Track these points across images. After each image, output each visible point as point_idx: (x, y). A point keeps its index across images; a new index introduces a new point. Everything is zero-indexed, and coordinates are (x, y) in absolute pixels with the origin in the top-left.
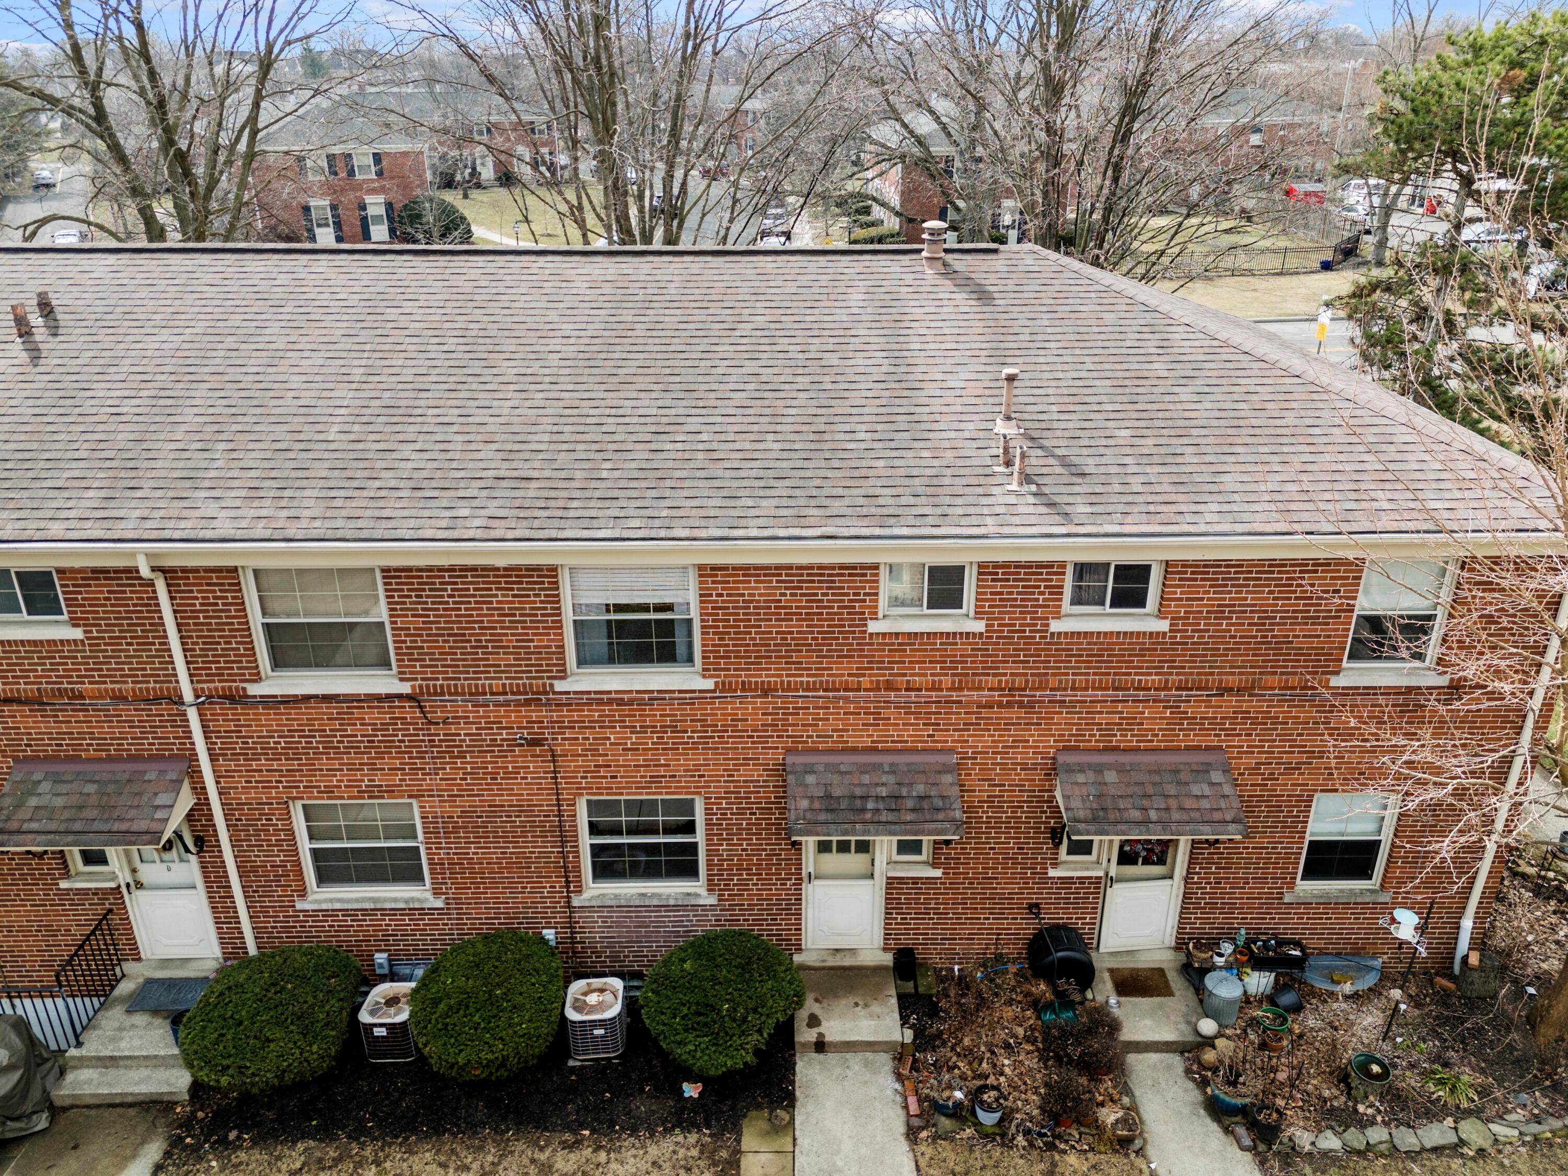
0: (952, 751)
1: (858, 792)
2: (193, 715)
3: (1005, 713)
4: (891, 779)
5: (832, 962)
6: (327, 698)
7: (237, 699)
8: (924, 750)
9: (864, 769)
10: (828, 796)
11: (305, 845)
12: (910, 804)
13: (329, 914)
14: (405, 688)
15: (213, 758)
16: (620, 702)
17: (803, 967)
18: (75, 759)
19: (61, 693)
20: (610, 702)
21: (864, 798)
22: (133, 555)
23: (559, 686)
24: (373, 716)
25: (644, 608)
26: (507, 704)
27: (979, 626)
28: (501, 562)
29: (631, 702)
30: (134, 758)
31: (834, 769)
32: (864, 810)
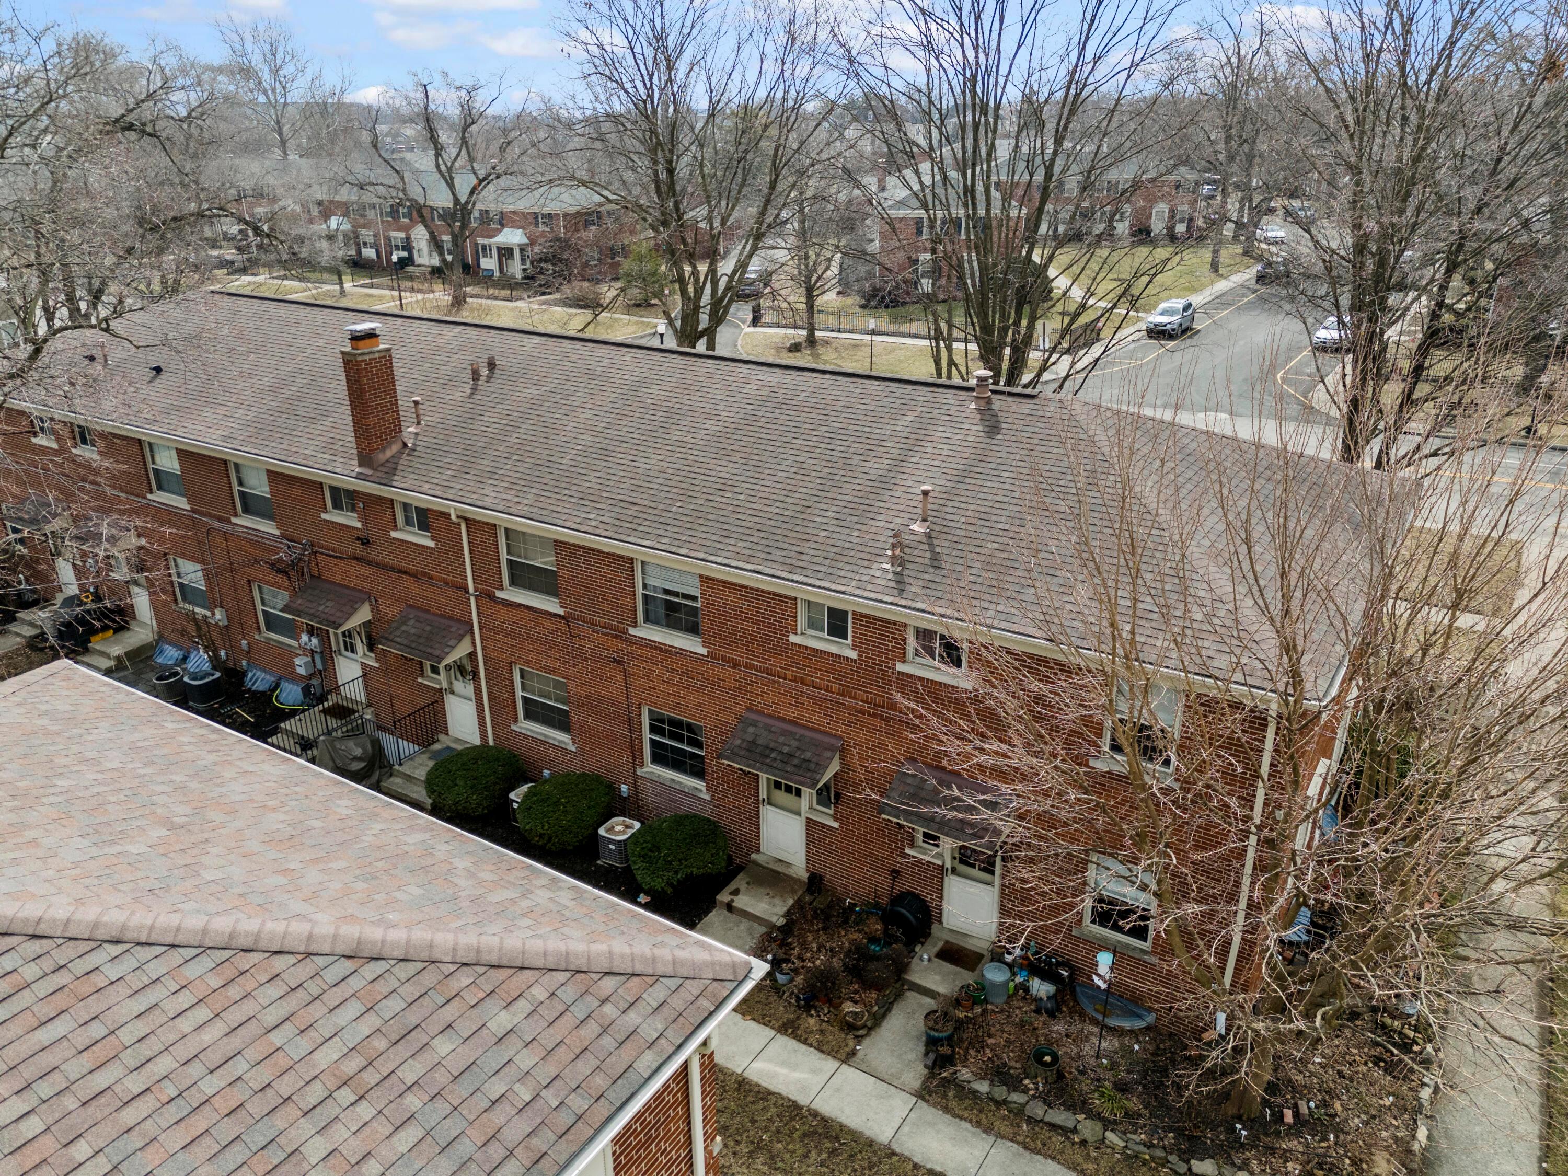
0: (841, 738)
1: (772, 745)
2: (473, 600)
3: (872, 721)
4: (794, 744)
5: (772, 866)
6: (528, 608)
7: (491, 597)
8: (825, 732)
9: (784, 733)
10: (753, 742)
11: (519, 693)
12: (796, 762)
13: (526, 737)
14: (561, 612)
15: (481, 628)
16: (661, 650)
17: (755, 863)
18: (427, 611)
19: (425, 574)
20: (656, 648)
21: (772, 750)
22: (449, 507)
23: (632, 631)
24: (547, 624)
25: (676, 594)
26: (607, 634)
27: (853, 655)
28: (606, 550)
29: (666, 651)
30: (451, 618)
31: (768, 728)
32: (767, 756)
